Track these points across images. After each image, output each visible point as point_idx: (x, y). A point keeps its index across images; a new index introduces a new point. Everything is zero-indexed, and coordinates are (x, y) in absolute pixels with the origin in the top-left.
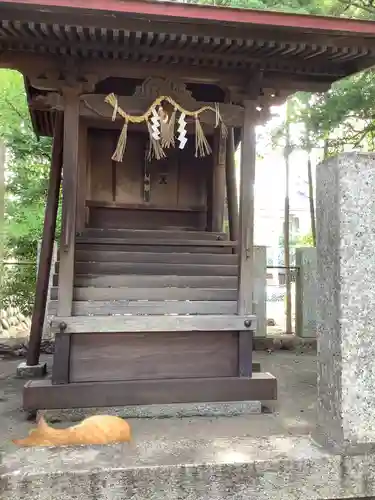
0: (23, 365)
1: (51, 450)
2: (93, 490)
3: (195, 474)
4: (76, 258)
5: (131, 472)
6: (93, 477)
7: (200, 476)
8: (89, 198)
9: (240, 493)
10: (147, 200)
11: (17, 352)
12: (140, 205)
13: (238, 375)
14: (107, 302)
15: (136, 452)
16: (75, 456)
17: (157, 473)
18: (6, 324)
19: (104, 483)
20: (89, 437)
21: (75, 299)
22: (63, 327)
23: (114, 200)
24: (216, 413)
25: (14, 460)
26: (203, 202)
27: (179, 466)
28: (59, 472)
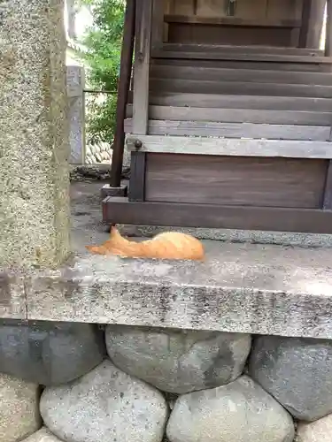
0: (107, 186)
1: (124, 259)
2: (163, 301)
3: (273, 300)
4: (152, 74)
5: (203, 289)
6: (163, 289)
7: (279, 303)
8: (168, 13)
9: (322, 326)
10: (232, 13)
11: (104, 176)
12: (223, 20)
13: (322, 208)
14: (183, 122)
15: (209, 271)
16: (147, 268)
17: (230, 295)
18: (99, 158)
19: (174, 297)
20: (161, 251)
21: (150, 117)
22: (138, 146)
23: (195, 13)
24: (292, 243)
25: (87, 266)
26: (298, 16)
27: (256, 290)
28: (129, 281)
